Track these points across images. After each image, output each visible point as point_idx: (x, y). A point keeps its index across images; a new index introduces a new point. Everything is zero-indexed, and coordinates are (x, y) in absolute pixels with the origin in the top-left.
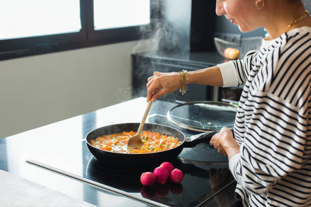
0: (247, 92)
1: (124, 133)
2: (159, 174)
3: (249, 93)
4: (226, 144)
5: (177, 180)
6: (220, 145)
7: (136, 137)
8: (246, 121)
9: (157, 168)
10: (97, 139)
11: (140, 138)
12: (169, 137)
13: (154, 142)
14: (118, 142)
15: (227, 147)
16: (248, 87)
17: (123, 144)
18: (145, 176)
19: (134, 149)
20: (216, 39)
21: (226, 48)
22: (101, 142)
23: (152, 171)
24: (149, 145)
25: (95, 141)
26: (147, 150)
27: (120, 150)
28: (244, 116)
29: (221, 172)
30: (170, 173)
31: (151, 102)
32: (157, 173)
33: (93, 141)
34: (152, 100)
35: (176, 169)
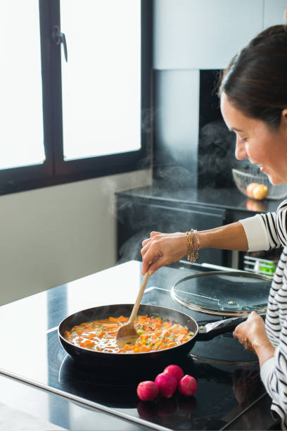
0: (281, 276)
1: (111, 319)
2: (164, 383)
3: (284, 278)
4: (256, 342)
5: (189, 393)
6: (248, 341)
7: (128, 326)
8: (281, 316)
9: (160, 375)
10: (73, 329)
11: (133, 327)
12: (175, 325)
13: (153, 334)
14: (103, 334)
15: (257, 347)
16: (282, 269)
17: (110, 336)
18: (144, 387)
19: (127, 345)
20: (234, 171)
21: (248, 184)
22: (80, 334)
23: (153, 379)
24: (148, 337)
25: (71, 333)
26: (144, 346)
27: (106, 345)
28: (278, 310)
29: (249, 375)
30: (179, 381)
31: (148, 275)
32: (160, 383)
33: (68, 333)
34: (150, 272)
35: (187, 376)
